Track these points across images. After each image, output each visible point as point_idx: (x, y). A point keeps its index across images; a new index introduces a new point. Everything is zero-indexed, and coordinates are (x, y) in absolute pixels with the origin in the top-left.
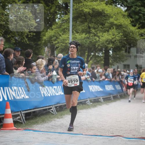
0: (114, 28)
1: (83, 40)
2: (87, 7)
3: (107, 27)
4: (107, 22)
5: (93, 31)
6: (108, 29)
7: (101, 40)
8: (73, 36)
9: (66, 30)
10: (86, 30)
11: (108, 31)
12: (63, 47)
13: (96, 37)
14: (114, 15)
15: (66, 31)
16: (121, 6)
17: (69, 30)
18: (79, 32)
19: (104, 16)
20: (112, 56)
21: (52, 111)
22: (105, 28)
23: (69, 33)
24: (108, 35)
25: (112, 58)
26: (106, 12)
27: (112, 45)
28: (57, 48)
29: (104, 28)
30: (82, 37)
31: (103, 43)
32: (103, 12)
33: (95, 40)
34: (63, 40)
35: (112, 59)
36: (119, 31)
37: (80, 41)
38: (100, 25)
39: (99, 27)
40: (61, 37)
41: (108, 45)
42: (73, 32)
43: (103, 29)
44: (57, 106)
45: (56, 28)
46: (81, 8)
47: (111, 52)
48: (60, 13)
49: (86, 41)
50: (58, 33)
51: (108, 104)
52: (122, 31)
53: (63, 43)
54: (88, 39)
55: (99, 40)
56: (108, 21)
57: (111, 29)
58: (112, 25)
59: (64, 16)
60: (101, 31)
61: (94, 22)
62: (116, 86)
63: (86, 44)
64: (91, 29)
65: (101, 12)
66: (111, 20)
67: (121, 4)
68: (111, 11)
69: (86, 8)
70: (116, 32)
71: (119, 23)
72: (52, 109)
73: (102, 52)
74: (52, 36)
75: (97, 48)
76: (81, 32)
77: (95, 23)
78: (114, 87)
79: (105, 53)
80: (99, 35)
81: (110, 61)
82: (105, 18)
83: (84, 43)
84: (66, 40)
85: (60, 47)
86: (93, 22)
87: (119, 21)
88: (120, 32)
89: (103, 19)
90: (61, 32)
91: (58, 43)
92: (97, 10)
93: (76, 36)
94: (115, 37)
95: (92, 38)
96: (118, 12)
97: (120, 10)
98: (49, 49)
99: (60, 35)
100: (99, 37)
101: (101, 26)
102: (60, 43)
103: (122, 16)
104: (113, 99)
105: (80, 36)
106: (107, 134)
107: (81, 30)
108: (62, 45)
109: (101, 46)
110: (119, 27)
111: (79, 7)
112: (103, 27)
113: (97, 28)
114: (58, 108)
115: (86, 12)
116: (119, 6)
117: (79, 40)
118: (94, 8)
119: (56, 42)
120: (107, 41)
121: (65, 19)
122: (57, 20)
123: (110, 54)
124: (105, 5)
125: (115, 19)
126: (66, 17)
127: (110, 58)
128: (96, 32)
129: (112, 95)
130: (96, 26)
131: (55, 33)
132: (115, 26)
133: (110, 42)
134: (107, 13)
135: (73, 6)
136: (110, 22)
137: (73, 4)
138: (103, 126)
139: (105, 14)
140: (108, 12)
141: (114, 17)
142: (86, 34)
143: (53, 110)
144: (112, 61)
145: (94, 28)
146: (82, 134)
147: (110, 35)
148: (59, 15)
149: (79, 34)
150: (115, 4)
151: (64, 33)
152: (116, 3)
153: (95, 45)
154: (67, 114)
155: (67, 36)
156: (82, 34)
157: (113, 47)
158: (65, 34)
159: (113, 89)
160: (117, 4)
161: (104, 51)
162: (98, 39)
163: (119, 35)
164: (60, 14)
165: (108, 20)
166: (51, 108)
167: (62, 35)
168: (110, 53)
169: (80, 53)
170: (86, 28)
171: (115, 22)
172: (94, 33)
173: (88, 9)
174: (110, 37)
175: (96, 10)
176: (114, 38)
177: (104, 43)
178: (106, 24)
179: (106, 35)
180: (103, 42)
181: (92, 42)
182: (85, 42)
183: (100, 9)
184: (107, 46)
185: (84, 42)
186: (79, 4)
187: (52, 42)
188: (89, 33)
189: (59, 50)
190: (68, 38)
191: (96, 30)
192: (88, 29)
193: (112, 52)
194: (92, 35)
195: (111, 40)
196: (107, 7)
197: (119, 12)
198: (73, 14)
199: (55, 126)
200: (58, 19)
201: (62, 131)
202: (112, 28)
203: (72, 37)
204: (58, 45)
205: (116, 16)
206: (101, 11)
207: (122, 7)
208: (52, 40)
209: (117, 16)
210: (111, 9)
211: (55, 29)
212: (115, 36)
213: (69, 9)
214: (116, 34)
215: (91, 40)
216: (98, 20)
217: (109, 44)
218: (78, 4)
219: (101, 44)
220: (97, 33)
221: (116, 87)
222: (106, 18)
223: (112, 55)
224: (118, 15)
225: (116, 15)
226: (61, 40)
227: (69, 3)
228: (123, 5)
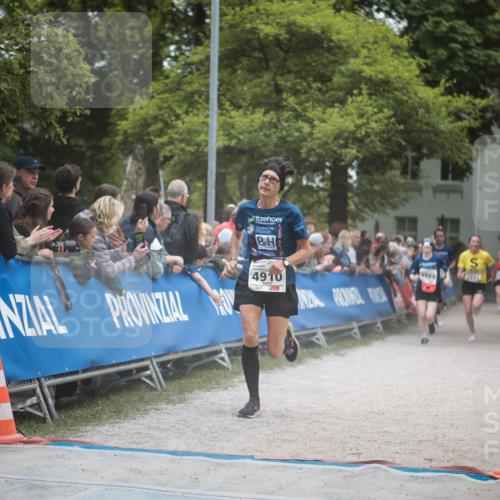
0: (364, 92)
1: (256, 131)
2: (272, 17)
3: (340, 89)
4: (341, 72)
5: (292, 100)
6: (341, 94)
7: (317, 134)
8: (223, 118)
9: (196, 98)
10: (267, 97)
11: (343, 102)
12: (188, 158)
13: (300, 123)
14: (363, 47)
15: (197, 102)
16: (388, 14)
17: (207, 100)
18: (244, 104)
19: (330, 50)
20: (357, 188)
21: (150, 377)
22: (332, 93)
23: (208, 109)
24: (342, 117)
25: (357, 195)
26: (334, 37)
27: (358, 151)
28: (167, 159)
29: (327, 92)
30: (252, 121)
31: (326, 143)
32: (323, 37)
33: (297, 134)
34: (189, 132)
35: (356, 199)
36: (381, 102)
37: (247, 135)
38: (315, 81)
39: (310, 87)
40: (179, 123)
41: (344, 151)
42: (221, 106)
43: (327, 95)
44: (168, 362)
45: (163, 92)
46: (251, 22)
47: (352, 173)
48: (177, 38)
49: (266, 136)
50: (172, 110)
51: (342, 352)
52: (391, 102)
53: (188, 143)
54: (274, 130)
55: (311, 134)
56: (343, 68)
57: (352, 95)
58: (356, 81)
59: (189, 51)
60: (318, 101)
61: (295, 69)
62: (370, 290)
63: (265, 145)
64: (284, 95)
65: (317, 35)
66: (354, 64)
67: (386, 8)
68: (352, 31)
69: (267, 24)
70: (371, 105)
71: (381, 72)
72: (148, 372)
73: (324, 173)
74: (149, 120)
75: (306, 160)
76: (250, 105)
77: (298, 74)
78: (365, 295)
79: (333, 178)
80: (310, 114)
81: (352, 207)
82: (331, 58)
83: (260, 145)
84: (198, 133)
85: (176, 158)
86: (290, 72)
87: (379, 68)
88: (383, 106)
89: (325, 62)
90: (180, 107)
91: (171, 142)
92: (304, 30)
93: (231, 118)
94: (364, 121)
95: (286, 124)
96: (375, 37)
97: (383, 29)
98: (141, 165)
99: (178, 117)
100: (310, 121)
101: (319, 85)
102: (176, 142)
103: (391, 50)
104: (358, 336)
105: (246, 120)
106: (339, 457)
107: (249, 97)
108: (183, 150)
109: (318, 155)
110: (382, 89)
111: (243, 19)
112: (324, 89)
113: (305, 92)
114: (169, 366)
115: (267, 35)
116: (381, 15)
117: (240, 133)
118: (294, 23)
119: (164, 139)
120: (338, 136)
121: (195, 58)
122: (165, 64)
123: (350, 181)
124: (331, 11)
125: (368, 60)
126: (196, 53)
127: (350, 195)
128: (301, 103)
129: (358, 322)
130: (301, 85)
131: (160, 108)
132: (366, 84)
133: (350, 141)
134: (339, 40)
135: (222, 15)
136: (348, 70)
137: (221, 9)
138: (324, 429)
139: (332, 44)
140: (341, 37)
141: (364, 52)
142: (266, 112)
143: (154, 376)
144: (356, 205)
145: (296, 93)
146: (252, 457)
147: (348, 115)
148: (172, 47)
149: (241, 111)
150: (367, 10)
151: (190, 109)
152: (370, 6)
153: (297, 152)
154: (200, 388)
155: (202, 119)
156: (253, 113)
157: (360, 155)
158: (196, 112)
159: (360, 301)
160: (375, 7)
161: (328, 171)
162: (306, 128)
163: (381, 115)
164: (176, 43)
165: (342, 64)
166: (146, 368)
167: (183, 116)
168: (351, 177)
169: (245, 178)
170: (265, 92)
171: (368, 71)
172: (295, 110)
173: (275, 25)
174: (349, 124)
175: (301, 28)
176: (364, 124)
177: (330, 141)
178: (337, 79)
179: (335, 115)
180: (324, 139)
181: (290, 139)
182: (262, 138)
183: (314, 24)
184: (341, 155)
185: (261, 141)
186: (242, 9)
187: (151, 141)
188: (279, 107)
189: (175, 166)
190: (206, 124)
191: (303, 97)
192: (274, 95)
193: (358, 174)
194: (286, 114)
195: (353, 133)
196: (338, 19)
197: (380, 35)
198: (222, 42)
199: (158, 429)
200: (169, 59)
201: (183, 448)
202: (355, 92)
203: (218, 121)
204: (170, 151)
205: (369, 50)
206: (318, 31)
207: (391, 21)
208: (149, 134)
209: (373, 51)
210: (352, 24)
211: (158, 94)
212: (368, 119)
213: (208, 24)
214: (370, 112)
215: (284, 133)
216: (308, 64)
217: (345, 146)
218: (238, 9)
219: (320, 146)
220: (305, 110)
221: (371, 296)
222: (334, 55)
223: (355, 185)
224: (376, 46)
225: (370, 46)
226: (181, 134)
227: (209, 4)
228: (394, 13)
